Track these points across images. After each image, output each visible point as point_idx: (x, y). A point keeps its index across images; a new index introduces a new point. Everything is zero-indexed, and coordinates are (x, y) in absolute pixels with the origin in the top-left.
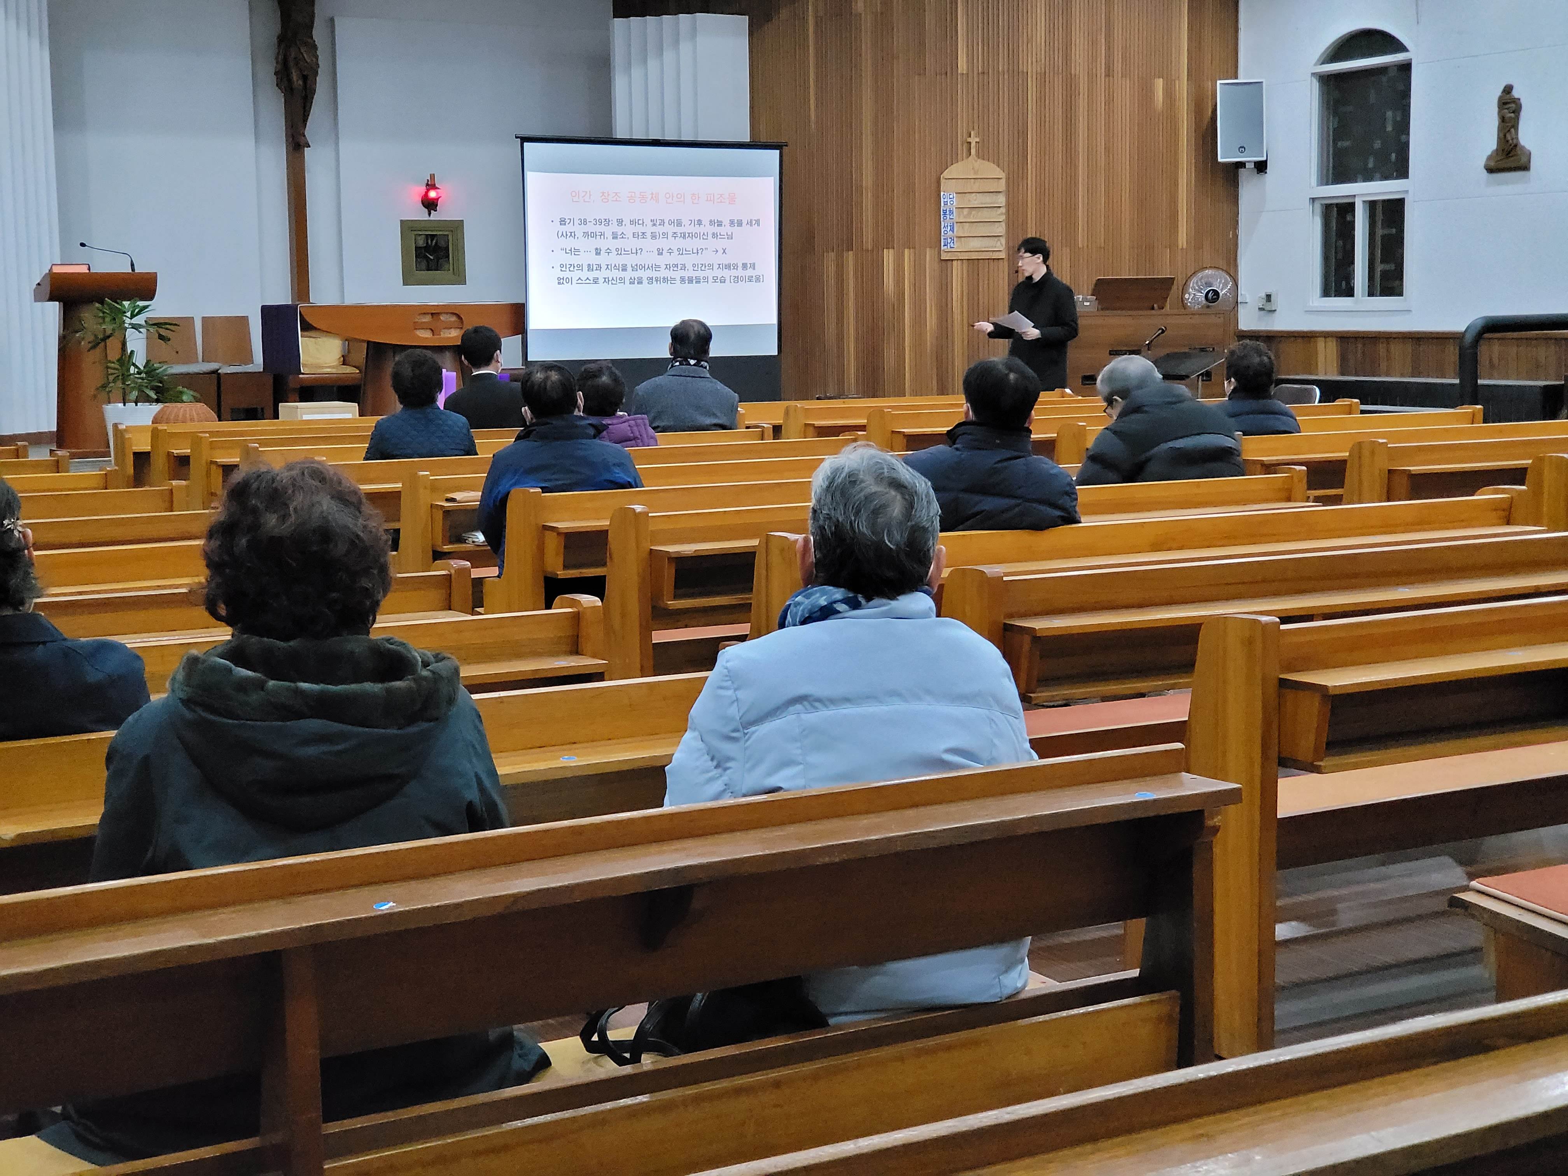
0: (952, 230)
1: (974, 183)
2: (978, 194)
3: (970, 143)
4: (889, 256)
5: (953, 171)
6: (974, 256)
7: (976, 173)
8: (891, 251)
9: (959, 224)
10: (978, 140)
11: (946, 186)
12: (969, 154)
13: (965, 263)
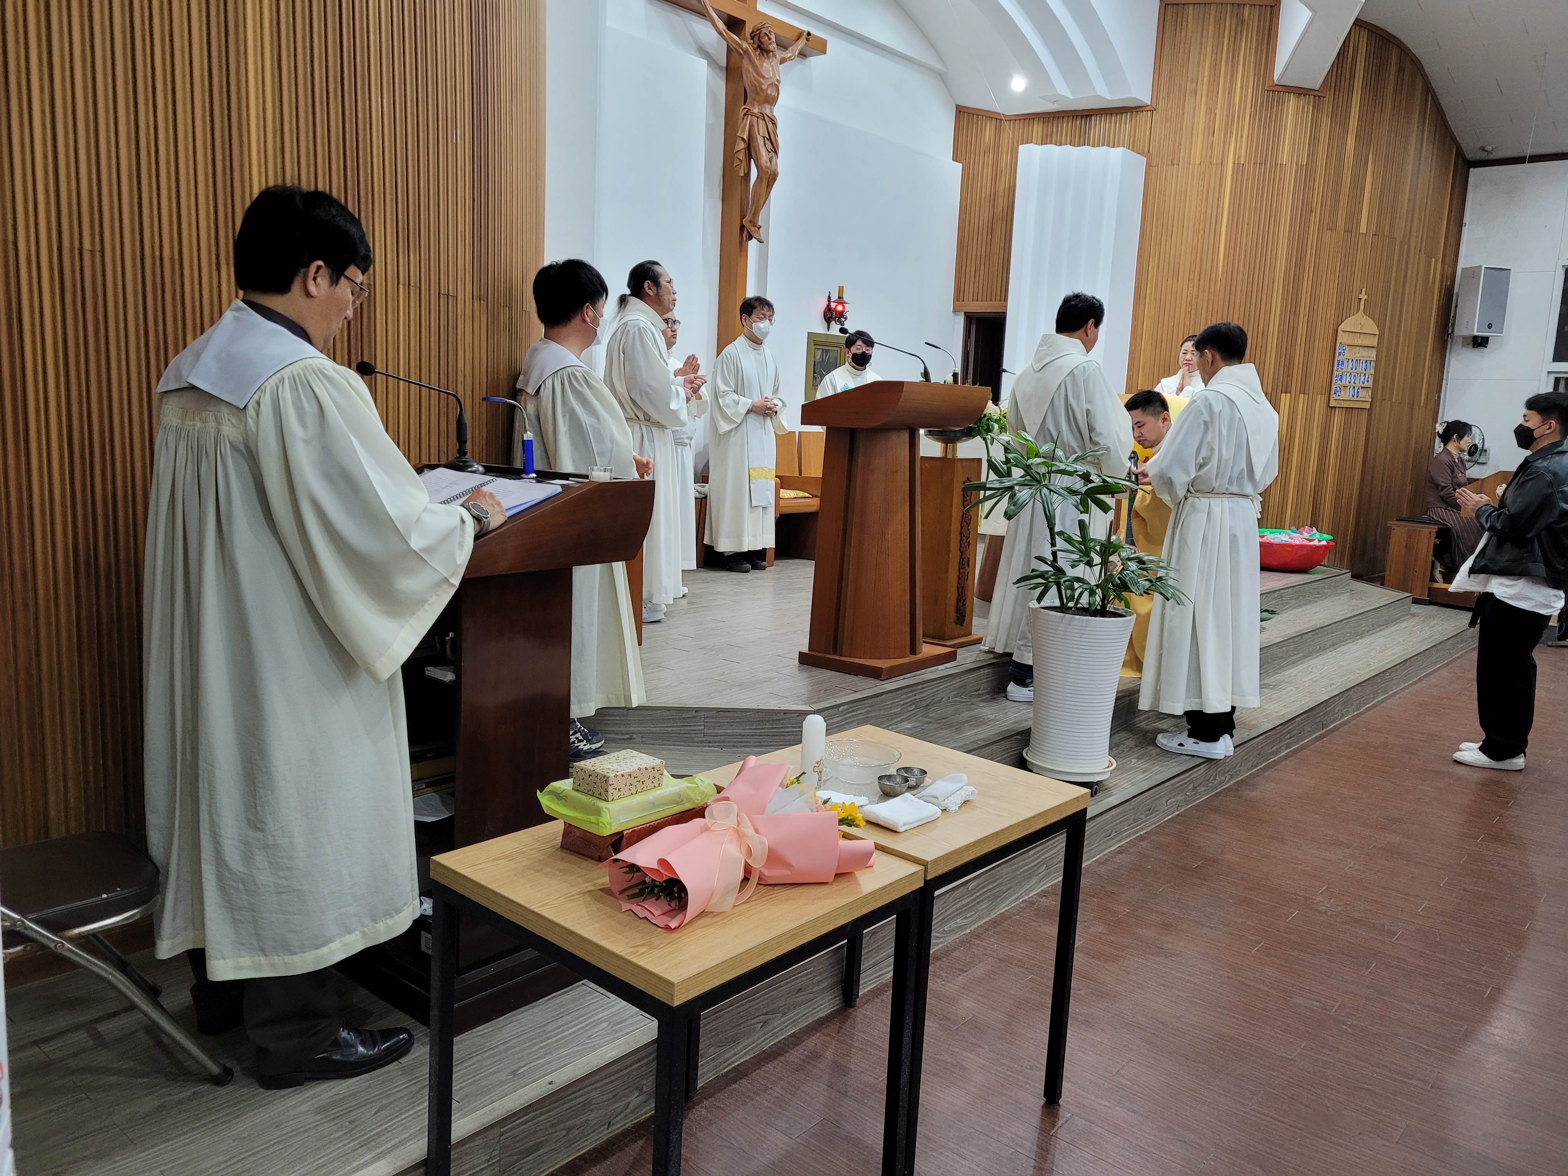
0: (1340, 379)
1: (1359, 337)
2: (1360, 348)
3: (1360, 299)
4: (1285, 400)
5: (1347, 324)
6: (1352, 405)
7: (1361, 327)
8: (1288, 395)
10: (1366, 297)
11: (1342, 338)
12: (1359, 310)
13: (1344, 410)
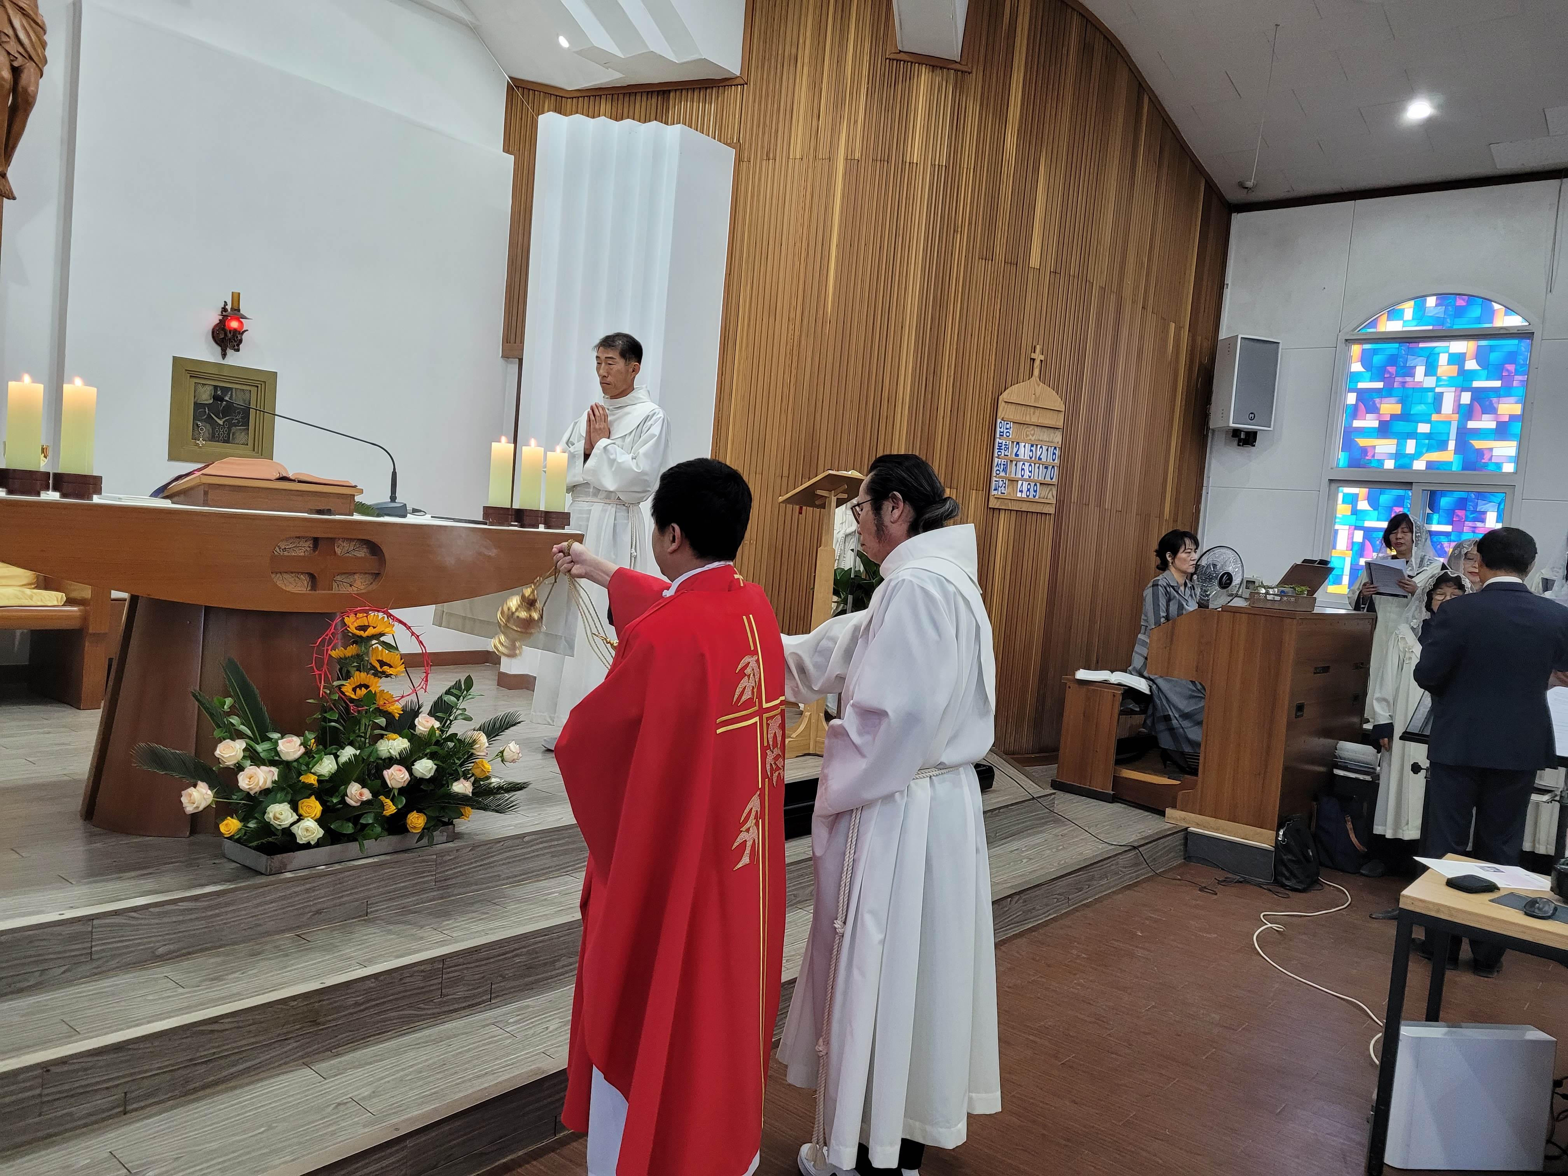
1: (1034, 413)
2: (1035, 428)
6: (1025, 507)
7: (1037, 399)
10: (1042, 358)
11: (1003, 411)
12: (1031, 374)
13: (1014, 514)
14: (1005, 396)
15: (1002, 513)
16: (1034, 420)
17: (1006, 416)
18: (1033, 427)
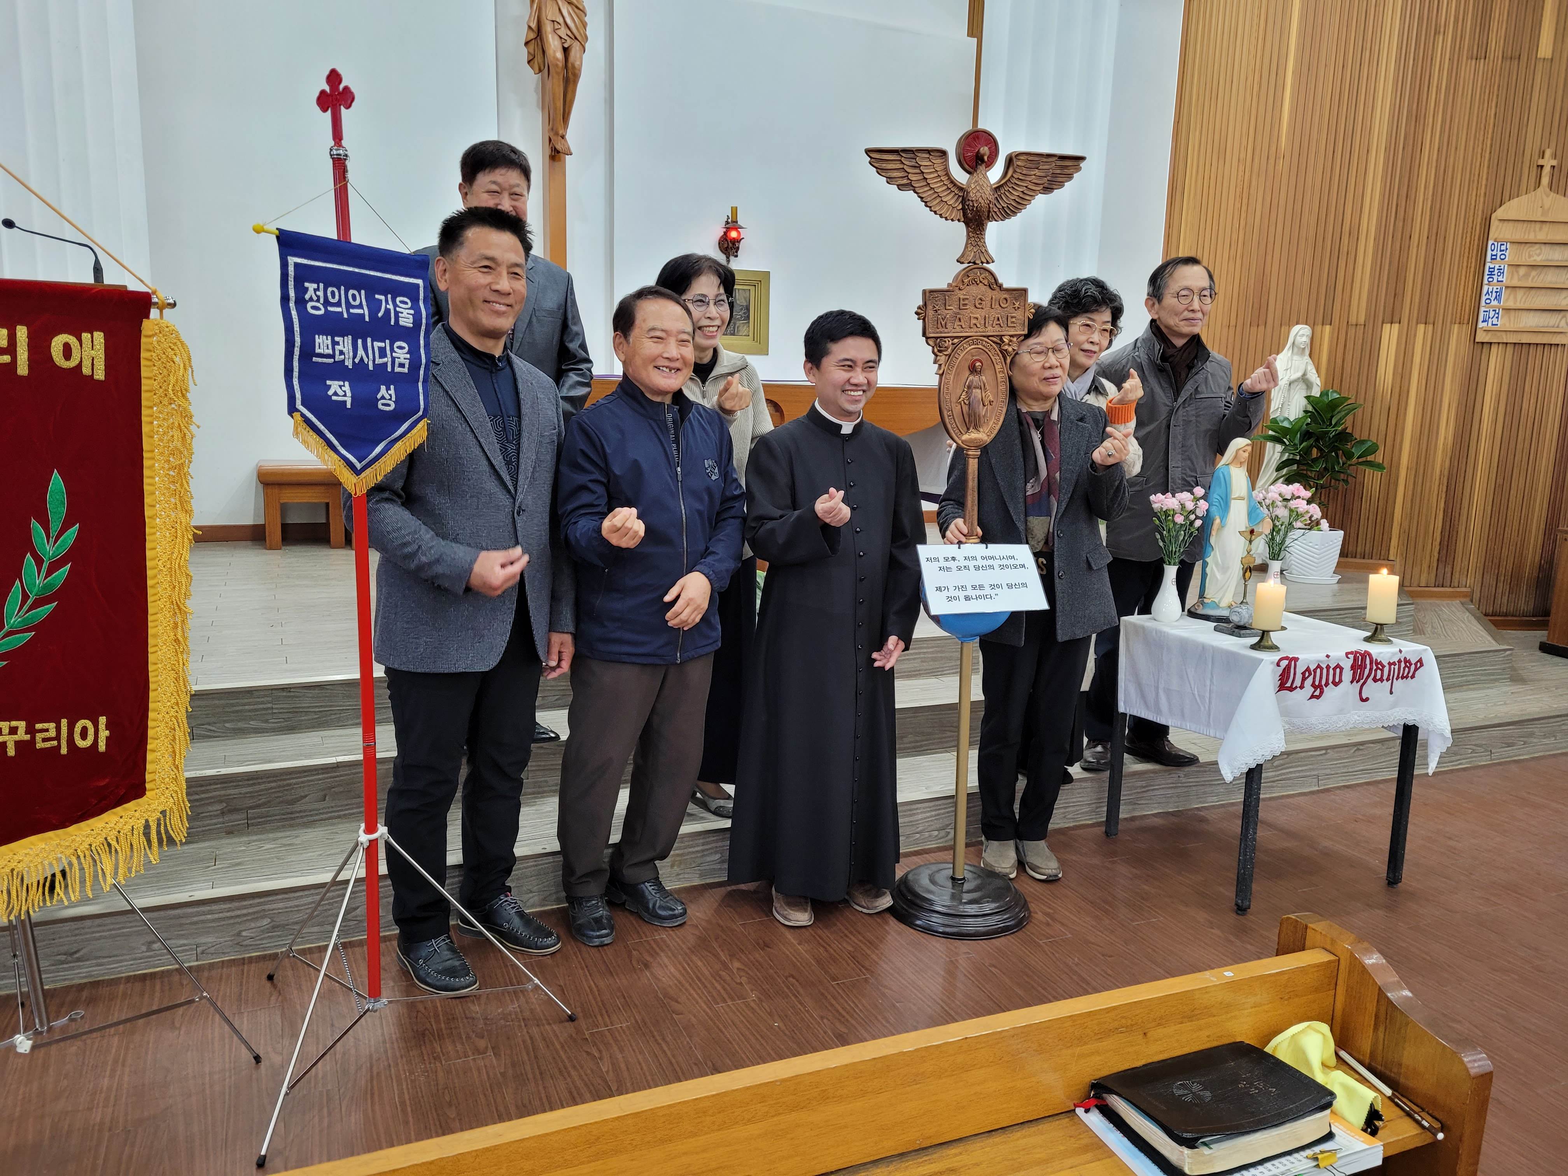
0: (1498, 298)
1: (1541, 229)
2: (1543, 247)
3: (1542, 167)
4: (1390, 335)
5: (1512, 209)
6: (1525, 339)
7: (1544, 212)
8: (1396, 326)
9: (1509, 290)
10: (1555, 163)
11: (1497, 231)
12: (1539, 183)
13: (1510, 349)
14: (1500, 213)
15: (1494, 349)
16: (1541, 236)
17: (1501, 236)
18: (1537, 246)
